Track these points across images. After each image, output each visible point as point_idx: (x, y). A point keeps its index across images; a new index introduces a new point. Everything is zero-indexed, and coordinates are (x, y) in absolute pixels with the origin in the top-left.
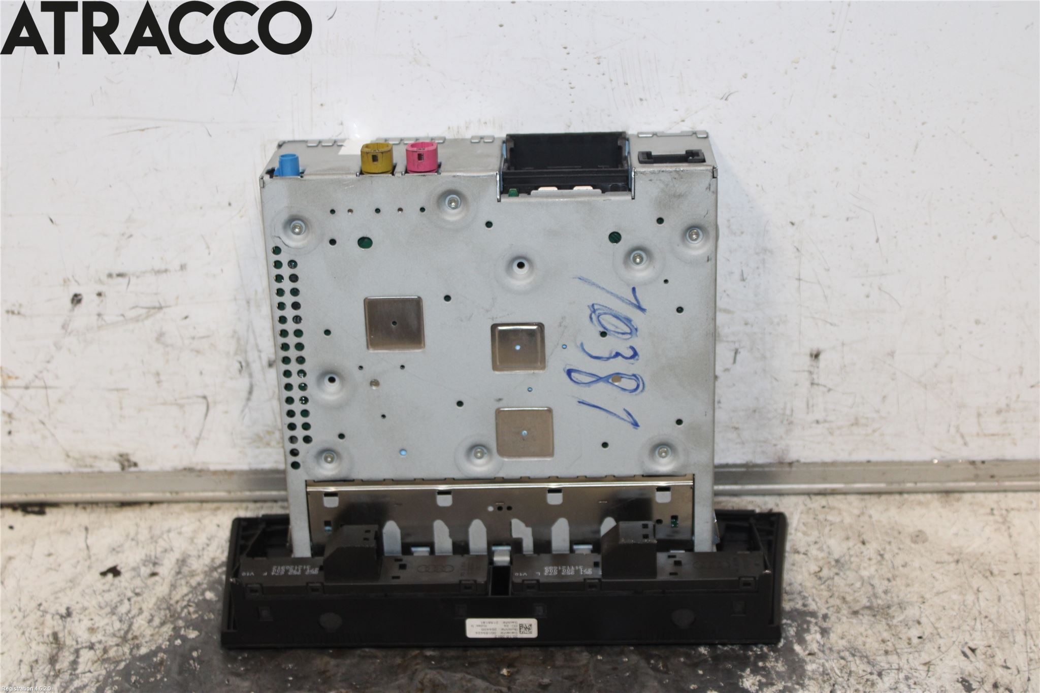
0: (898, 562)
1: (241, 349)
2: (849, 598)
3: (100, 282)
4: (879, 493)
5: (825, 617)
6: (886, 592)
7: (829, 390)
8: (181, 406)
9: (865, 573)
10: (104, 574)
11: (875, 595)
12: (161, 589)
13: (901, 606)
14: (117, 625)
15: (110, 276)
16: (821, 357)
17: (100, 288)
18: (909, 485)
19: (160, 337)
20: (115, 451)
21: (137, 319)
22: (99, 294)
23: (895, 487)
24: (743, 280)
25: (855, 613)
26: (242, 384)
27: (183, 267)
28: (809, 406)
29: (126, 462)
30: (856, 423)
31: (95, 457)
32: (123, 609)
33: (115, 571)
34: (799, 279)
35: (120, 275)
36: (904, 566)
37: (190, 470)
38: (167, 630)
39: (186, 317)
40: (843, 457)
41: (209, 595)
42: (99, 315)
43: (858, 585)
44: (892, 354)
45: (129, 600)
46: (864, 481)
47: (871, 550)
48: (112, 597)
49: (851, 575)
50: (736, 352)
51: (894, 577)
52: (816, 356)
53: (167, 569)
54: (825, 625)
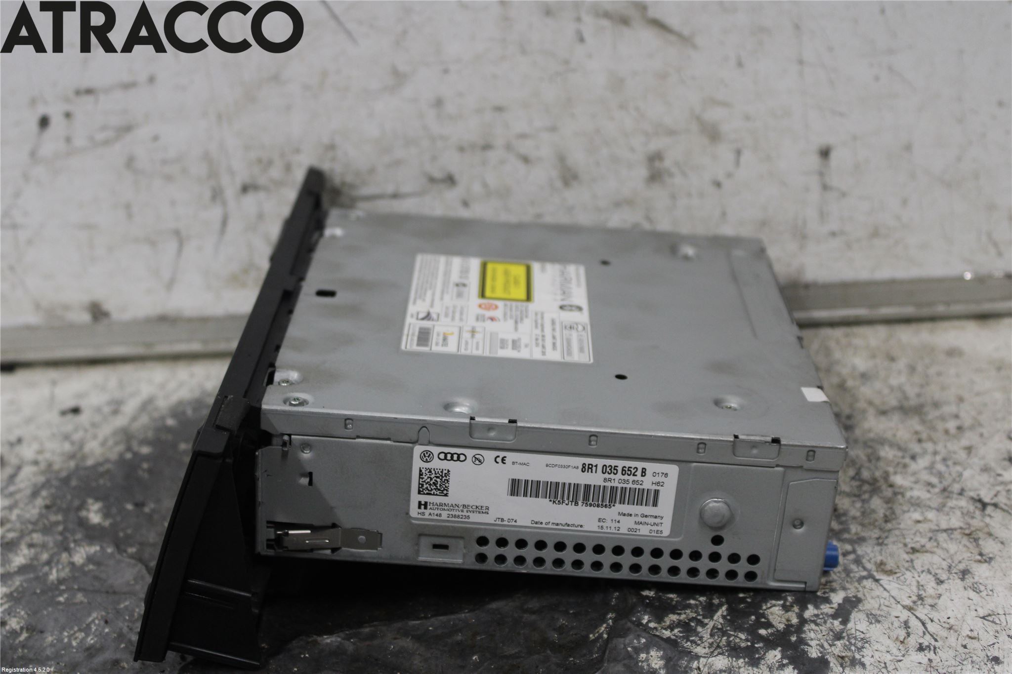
0: (932, 371)
1: (213, 174)
2: (877, 401)
3: (67, 100)
4: (907, 321)
5: (849, 417)
6: (919, 395)
7: (844, 195)
8: (153, 243)
9: (894, 381)
10: (64, 413)
11: (906, 398)
12: (120, 421)
13: (936, 405)
14: (67, 447)
15: (78, 93)
16: (834, 155)
17: (67, 107)
18: (941, 309)
19: (130, 162)
20: (86, 298)
21: (106, 143)
22: (68, 115)
23: (925, 312)
24: (740, 64)
25: (884, 413)
26: (215, 213)
27: (152, 80)
28: (823, 215)
29: (98, 312)
30: (875, 233)
31: (67, 307)
32: (77, 437)
33: (76, 411)
34: (801, 62)
35: (89, 91)
36: (939, 374)
37: (163, 319)
38: (121, 448)
39: (156, 138)
40: (864, 275)
41: (170, 422)
42: (68, 140)
43: (886, 391)
44: (908, 148)
45: (86, 431)
46: (889, 304)
47: (902, 364)
48: (69, 428)
49: (878, 385)
50: (738, 153)
51: (928, 384)
52: (825, 153)
53: (130, 407)
54: (849, 423)
